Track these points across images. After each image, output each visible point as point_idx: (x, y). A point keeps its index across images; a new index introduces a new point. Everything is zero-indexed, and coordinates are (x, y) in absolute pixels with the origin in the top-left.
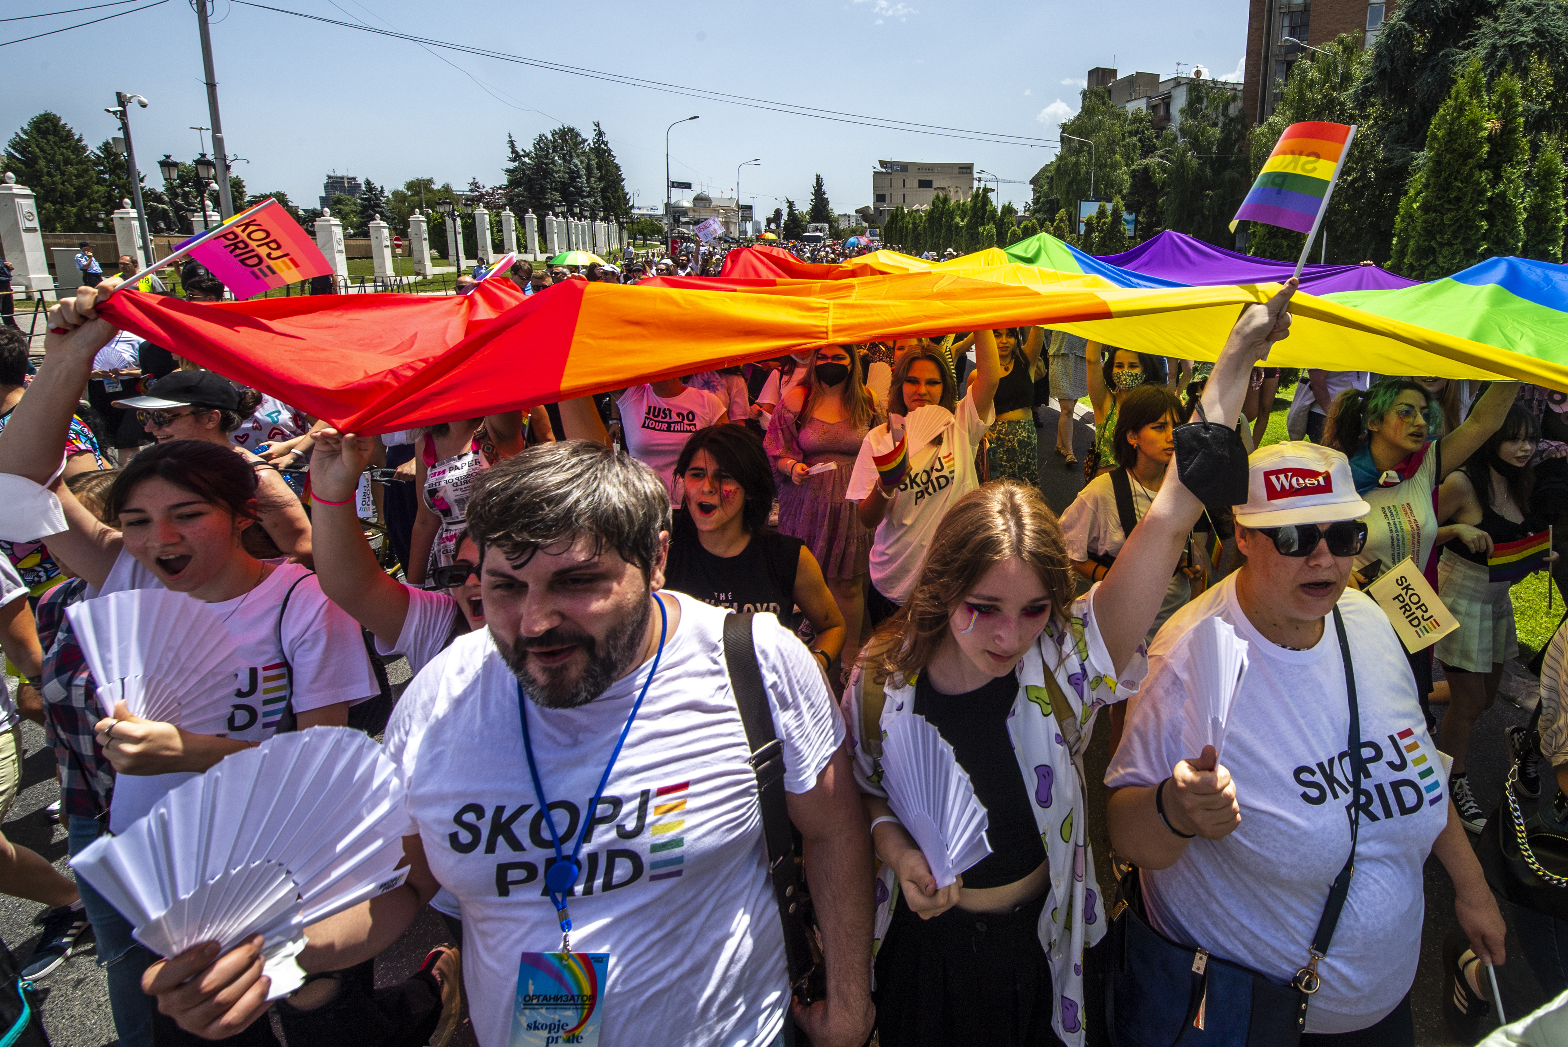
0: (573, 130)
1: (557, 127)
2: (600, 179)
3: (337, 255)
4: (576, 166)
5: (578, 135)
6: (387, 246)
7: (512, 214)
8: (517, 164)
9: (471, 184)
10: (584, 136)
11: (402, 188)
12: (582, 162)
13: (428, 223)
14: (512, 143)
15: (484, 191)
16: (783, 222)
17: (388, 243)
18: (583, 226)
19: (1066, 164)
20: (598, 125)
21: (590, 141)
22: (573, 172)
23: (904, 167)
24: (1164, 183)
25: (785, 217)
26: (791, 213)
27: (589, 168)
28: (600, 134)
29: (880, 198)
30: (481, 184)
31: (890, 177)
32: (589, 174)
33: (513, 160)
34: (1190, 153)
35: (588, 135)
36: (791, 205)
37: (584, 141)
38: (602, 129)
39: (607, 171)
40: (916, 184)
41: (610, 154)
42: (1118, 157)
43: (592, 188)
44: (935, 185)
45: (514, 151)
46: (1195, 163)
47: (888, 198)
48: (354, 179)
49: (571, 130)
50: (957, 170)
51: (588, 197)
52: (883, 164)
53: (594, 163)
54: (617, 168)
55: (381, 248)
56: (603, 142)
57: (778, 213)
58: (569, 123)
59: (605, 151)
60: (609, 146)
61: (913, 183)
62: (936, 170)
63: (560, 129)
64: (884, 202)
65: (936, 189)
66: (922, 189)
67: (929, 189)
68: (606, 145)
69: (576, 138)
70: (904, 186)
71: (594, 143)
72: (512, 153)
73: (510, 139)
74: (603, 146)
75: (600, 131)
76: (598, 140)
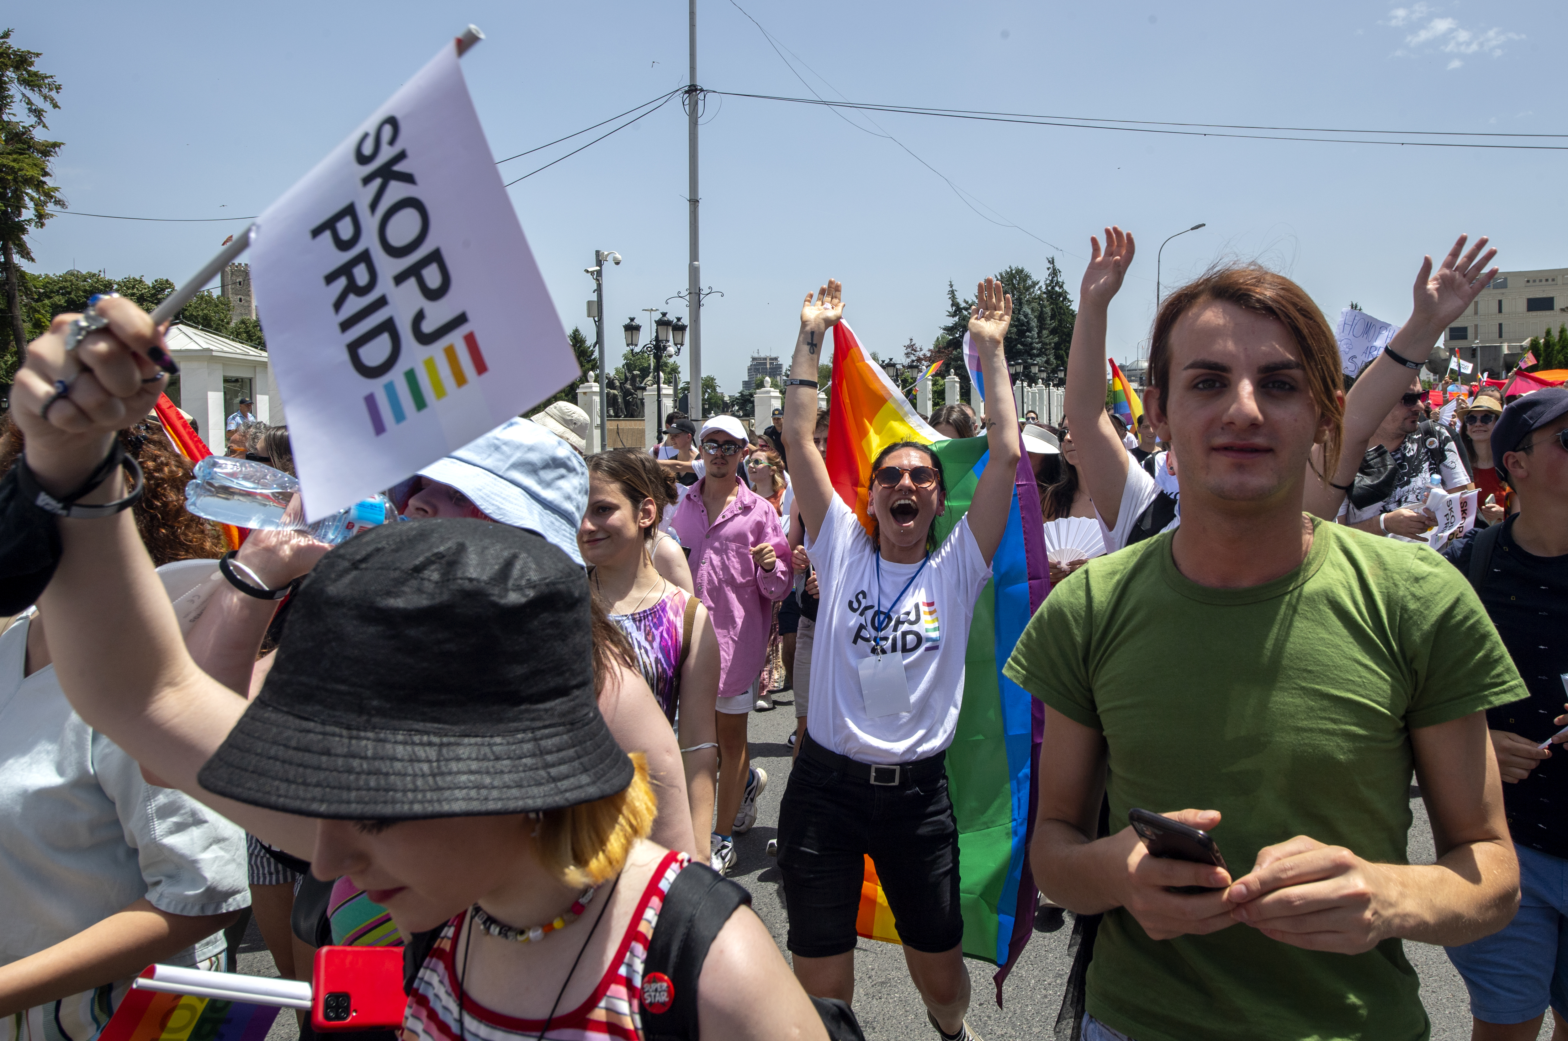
0: (1022, 271)
1: (1004, 268)
2: (1053, 332)
4: (1026, 316)
5: (1027, 277)
7: (957, 379)
8: (956, 319)
9: (907, 347)
10: (1035, 278)
12: (1033, 310)
14: (952, 292)
15: (921, 354)
18: (1033, 394)
20: (1052, 262)
21: (1042, 284)
22: (1023, 325)
27: (1041, 318)
28: (1055, 273)
29: (1455, 333)
30: (918, 346)
32: (1041, 327)
33: (954, 315)
35: (1040, 276)
37: (1035, 284)
38: (1058, 266)
39: (1061, 320)
40: (1523, 305)
41: (1065, 298)
43: (1044, 344)
44: (1558, 304)
45: (955, 304)
47: (1470, 333)
48: (776, 359)
49: (1020, 272)
51: (1038, 356)
53: (1048, 310)
56: (1057, 283)
58: (1016, 264)
59: (1060, 295)
60: (1065, 287)
61: (1516, 304)
62: (1559, 280)
63: (1007, 273)
64: (1465, 337)
65: (1563, 310)
66: (1534, 313)
67: (1548, 313)
68: (1061, 287)
69: (1025, 281)
70: (1500, 311)
71: (1047, 286)
72: (952, 305)
73: (951, 286)
74: (1057, 289)
75: (1054, 269)
76: (1052, 281)
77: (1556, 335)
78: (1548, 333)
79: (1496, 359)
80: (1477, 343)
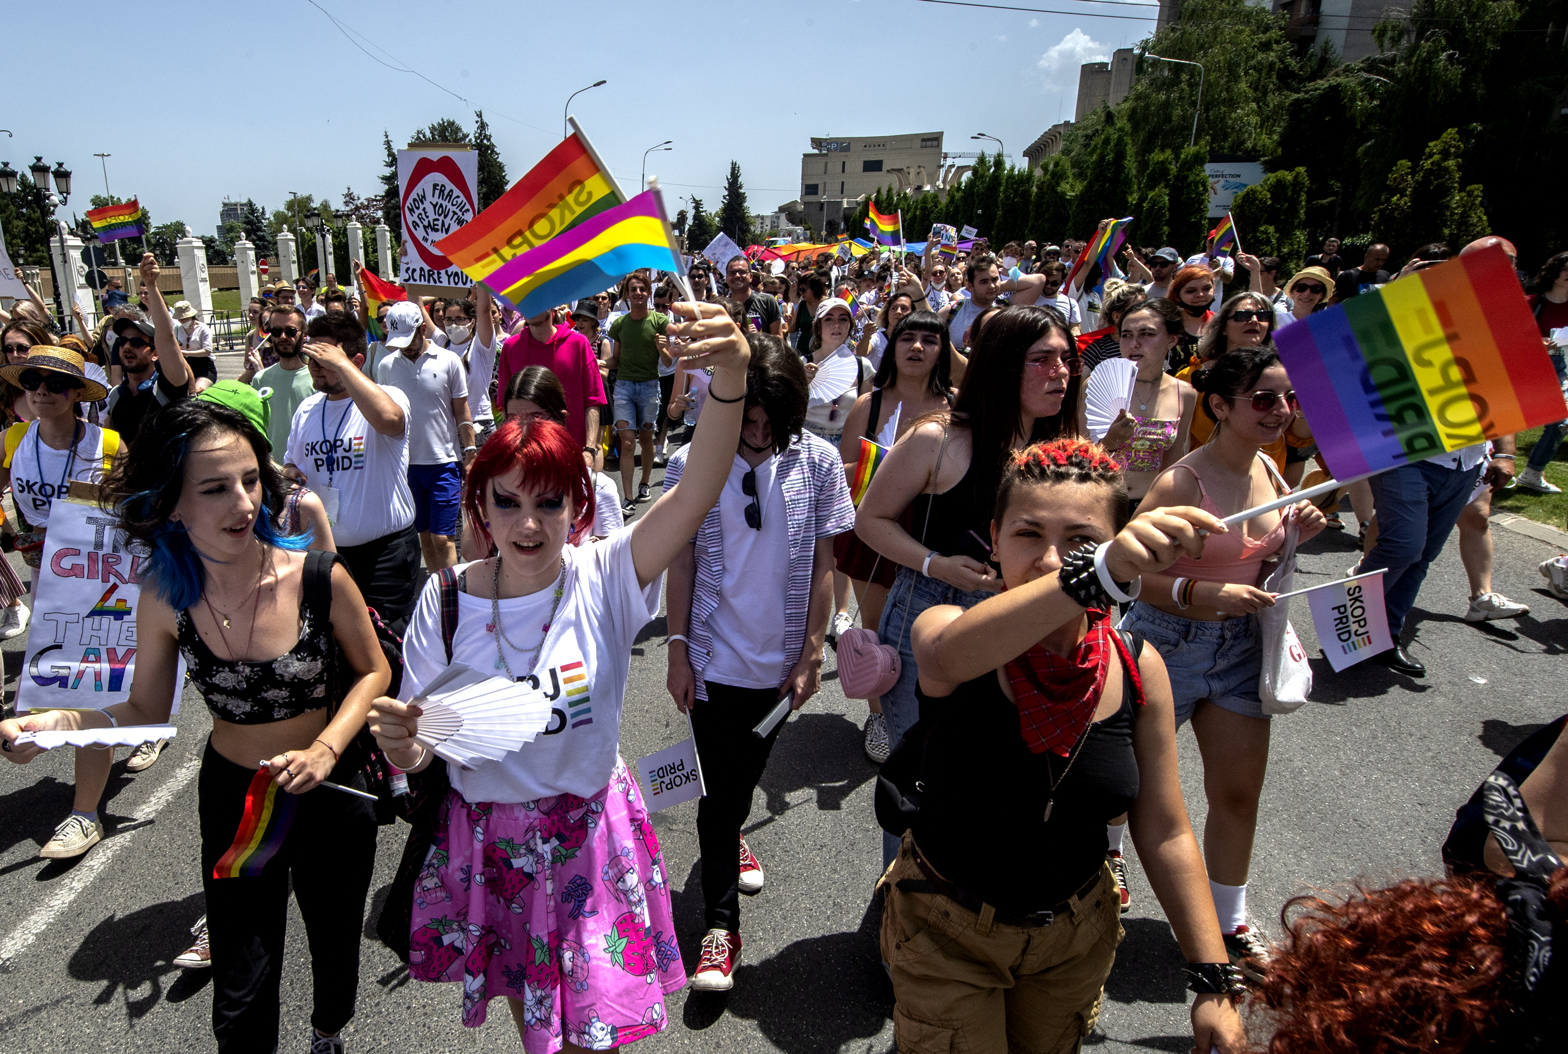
0: (453, 123)
1: (436, 121)
2: (482, 183)
3: (201, 284)
5: (458, 129)
6: (253, 272)
7: (387, 228)
8: (393, 169)
9: (346, 196)
10: (465, 130)
11: (282, 208)
13: (296, 241)
14: (388, 143)
15: (358, 203)
16: (687, 227)
17: (254, 268)
19: (1147, 107)
20: (480, 115)
21: (471, 136)
23: (844, 146)
24: (1370, 116)
25: (690, 221)
26: (698, 217)
28: (483, 126)
29: (810, 189)
30: (355, 194)
31: (824, 160)
33: (390, 165)
34: (1443, 56)
35: (470, 129)
36: (697, 205)
37: (466, 136)
38: (485, 120)
39: (489, 172)
40: (860, 166)
41: (493, 151)
42: (1243, 86)
44: (886, 167)
45: (391, 154)
46: (1456, 72)
47: (821, 188)
48: (248, 205)
49: (451, 124)
50: (918, 143)
52: (817, 142)
54: (501, 167)
55: (247, 273)
56: (486, 136)
57: (682, 216)
58: (448, 117)
59: (488, 147)
60: (492, 140)
61: (855, 165)
62: (888, 146)
63: (439, 124)
64: (816, 193)
65: (888, 171)
66: (868, 174)
67: (877, 173)
68: (489, 140)
69: (456, 133)
70: (843, 171)
71: (476, 138)
72: (389, 155)
73: (387, 136)
74: (485, 142)
75: (482, 123)
76: (480, 134)
77: (884, 192)
78: (879, 192)
79: (837, 212)
80: (824, 199)
